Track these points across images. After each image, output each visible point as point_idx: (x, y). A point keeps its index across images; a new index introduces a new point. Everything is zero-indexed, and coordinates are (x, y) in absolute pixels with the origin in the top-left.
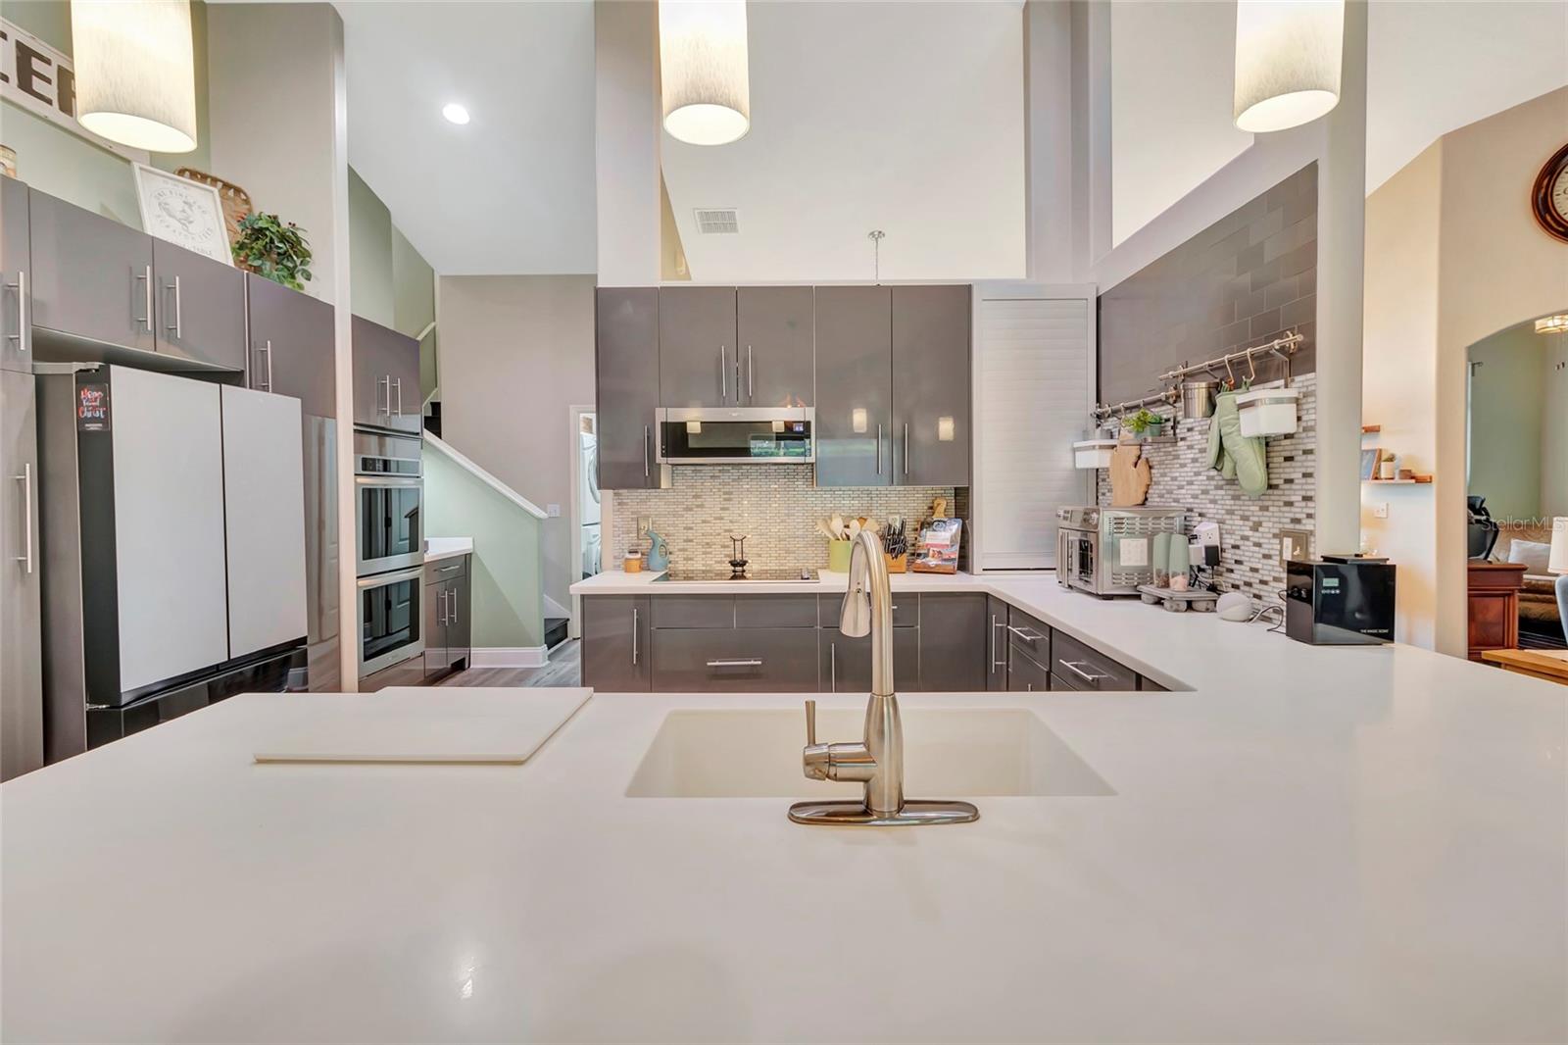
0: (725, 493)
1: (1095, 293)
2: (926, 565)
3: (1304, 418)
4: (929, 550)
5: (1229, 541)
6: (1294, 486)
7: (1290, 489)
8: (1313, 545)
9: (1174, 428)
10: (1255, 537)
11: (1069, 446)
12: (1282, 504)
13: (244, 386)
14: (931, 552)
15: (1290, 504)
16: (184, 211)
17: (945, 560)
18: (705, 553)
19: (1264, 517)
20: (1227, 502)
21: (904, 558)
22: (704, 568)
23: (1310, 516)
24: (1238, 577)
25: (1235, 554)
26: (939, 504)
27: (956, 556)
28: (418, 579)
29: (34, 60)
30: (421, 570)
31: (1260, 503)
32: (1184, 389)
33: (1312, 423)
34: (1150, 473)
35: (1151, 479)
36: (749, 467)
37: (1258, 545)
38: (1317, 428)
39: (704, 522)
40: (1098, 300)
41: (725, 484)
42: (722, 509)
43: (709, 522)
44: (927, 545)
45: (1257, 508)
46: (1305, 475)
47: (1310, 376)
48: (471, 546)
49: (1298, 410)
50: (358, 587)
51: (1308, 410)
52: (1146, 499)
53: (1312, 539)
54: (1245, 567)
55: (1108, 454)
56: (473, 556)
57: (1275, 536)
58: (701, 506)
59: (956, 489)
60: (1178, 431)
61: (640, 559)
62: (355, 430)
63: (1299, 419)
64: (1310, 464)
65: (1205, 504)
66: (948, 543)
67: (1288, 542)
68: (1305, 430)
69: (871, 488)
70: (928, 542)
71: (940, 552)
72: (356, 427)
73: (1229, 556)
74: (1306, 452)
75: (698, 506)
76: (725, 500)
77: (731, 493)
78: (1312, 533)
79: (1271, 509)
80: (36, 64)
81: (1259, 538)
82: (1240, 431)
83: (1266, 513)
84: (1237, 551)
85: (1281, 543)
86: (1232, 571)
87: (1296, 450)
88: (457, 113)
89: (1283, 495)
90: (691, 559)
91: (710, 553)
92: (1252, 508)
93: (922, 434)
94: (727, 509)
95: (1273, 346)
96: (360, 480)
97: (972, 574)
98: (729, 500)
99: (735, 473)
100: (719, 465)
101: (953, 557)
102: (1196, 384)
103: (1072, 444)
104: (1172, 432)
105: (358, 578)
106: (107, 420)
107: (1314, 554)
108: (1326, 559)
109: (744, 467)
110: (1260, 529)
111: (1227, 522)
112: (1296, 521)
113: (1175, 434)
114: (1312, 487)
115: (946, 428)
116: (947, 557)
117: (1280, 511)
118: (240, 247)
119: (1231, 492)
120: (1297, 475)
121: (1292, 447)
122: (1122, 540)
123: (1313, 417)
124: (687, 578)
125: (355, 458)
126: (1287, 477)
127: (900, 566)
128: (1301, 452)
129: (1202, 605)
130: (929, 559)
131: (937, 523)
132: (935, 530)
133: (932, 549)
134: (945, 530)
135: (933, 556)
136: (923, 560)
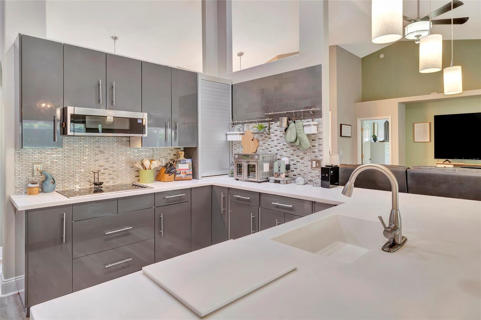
1: (231, 83)
2: (181, 177)
3: (319, 130)
4: (181, 171)
5: (292, 163)
6: (315, 148)
7: (314, 148)
8: (322, 163)
9: (269, 129)
10: (302, 161)
11: (225, 133)
12: (311, 152)
14: (182, 172)
15: (315, 152)
17: (187, 175)
19: (305, 156)
20: (291, 152)
21: (172, 175)
23: (321, 155)
24: (296, 173)
25: (294, 166)
26: (181, 154)
27: (191, 173)
31: (304, 152)
32: (281, 119)
33: (321, 131)
34: (259, 143)
35: (259, 145)
37: (304, 164)
38: (323, 133)
40: (232, 85)
44: (180, 169)
45: (303, 153)
46: (319, 145)
47: (320, 119)
49: (317, 128)
51: (320, 128)
52: (257, 151)
53: (322, 161)
54: (298, 170)
55: (241, 136)
57: (309, 161)
59: (184, 148)
60: (270, 131)
63: (317, 130)
64: (321, 142)
65: (282, 152)
66: (188, 168)
67: (314, 162)
68: (319, 133)
69: (153, 148)
70: (179, 168)
71: (185, 172)
73: (292, 167)
74: (319, 139)
78: (322, 160)
79: (307, 153)
81: (303, 161)
82: (304, 132)
83: (305, 155)
84: (295, 166)
85: (312, 163)
86: (293, 171)
87: (316, 138)
89: (312, 150)
92: (300, 153)
95: (311, 110)
97: (198, 179)
101: (190, 173)
102: (284, 118)
103: (226, 132)
104: (268, 131)
107: (322, 165)
108: (326, 166)
110: (304, 159)
111: (291, 157)
112: (316, 157)
113: (269, 131)
114: (322, 148)
116: (188, 174)
117: (311, 154)
119: (292, 149)
120: (317, 145)
121: (315, 137)
122: (264, 164)
123: (322, 130)
126: (313, 145)
127: (171, 179)
128: (318, 139)
129: (289, 182)
130: (181, 175)
131: (182, 161)
132: (181, 164)
133: (182, 171)
134: (186, 163)
135: (183, 174)
136: (179, 175)
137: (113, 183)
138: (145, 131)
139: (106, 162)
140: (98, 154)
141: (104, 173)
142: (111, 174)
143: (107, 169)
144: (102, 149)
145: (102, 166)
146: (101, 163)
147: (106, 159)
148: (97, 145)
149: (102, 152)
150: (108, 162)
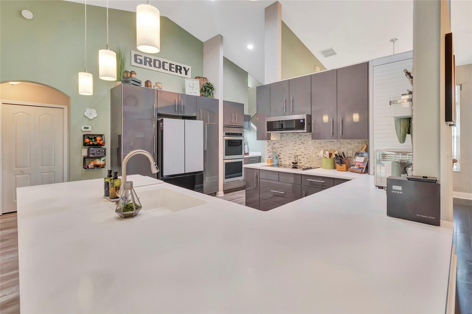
0: (295, 141)
13: (196, 120)
16: (193, 86)
18: (289, 159)
21: (344, 166)
22: (289, 164)
26: (364, 147)
27: (365, 167)
28: (242, 161)
29: (172, 65)
30: (243, 159)
36: (301, 133)
39: (289, 150)
41: (294, 139)
42: (294, 146)
43: (290, 150)
48: (261, 155)
50: (223, 162)
56: (261, 157)
58: (288, 145)
61: (271, 160)
62: (223, 127)
66: (363, 161)
70: (356, 160)
71: (359, 165)
72: (224, 126)
75: (287, 145)
76: (295, 143)
77: (296, 141)
80: (172, 66)
88: (250, 47)
90: (286, 161)
91: (290, 159)
93: (347, 120)
94: (295, 146)
96: (224, 138)
97: (369, 174)
98: (296, 143)
99: (298, 135)
100: (293, 133)
105: (223, 160)
106: (163, 128)
109: (300, 133)
115: (356, 117)
116: (362, 167)
118: (201, 91)
124: (285, 167)
125: (223, 133)
127: (343, 169)
130: (355, 167)
131: (360, 154)
132: (359, 156)
133: (357, 163)
134: (362, 157)
135: (357, 166)
136: (353, 167)
137: (309, 165)
138: (305, 128)
139: (305, 150)
140: (300, 144)
141: (304, 157)
142: (308, 159)
143: (306, 155)
144: (302, 141)
145: (303, 152)
146: (302, 150)
147: (305, 148)
148: (300, 138)
149: (302, 143)
150: (306, 150)
